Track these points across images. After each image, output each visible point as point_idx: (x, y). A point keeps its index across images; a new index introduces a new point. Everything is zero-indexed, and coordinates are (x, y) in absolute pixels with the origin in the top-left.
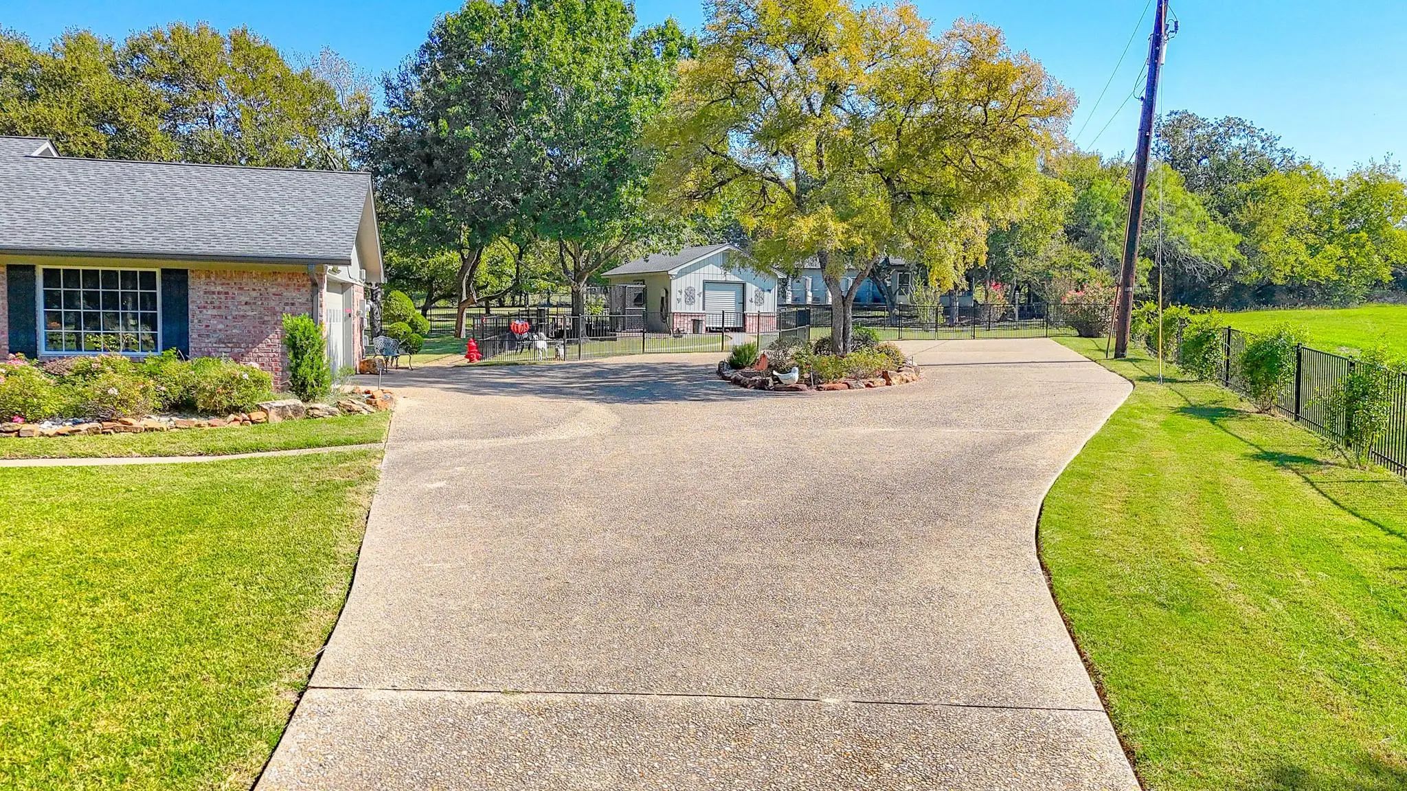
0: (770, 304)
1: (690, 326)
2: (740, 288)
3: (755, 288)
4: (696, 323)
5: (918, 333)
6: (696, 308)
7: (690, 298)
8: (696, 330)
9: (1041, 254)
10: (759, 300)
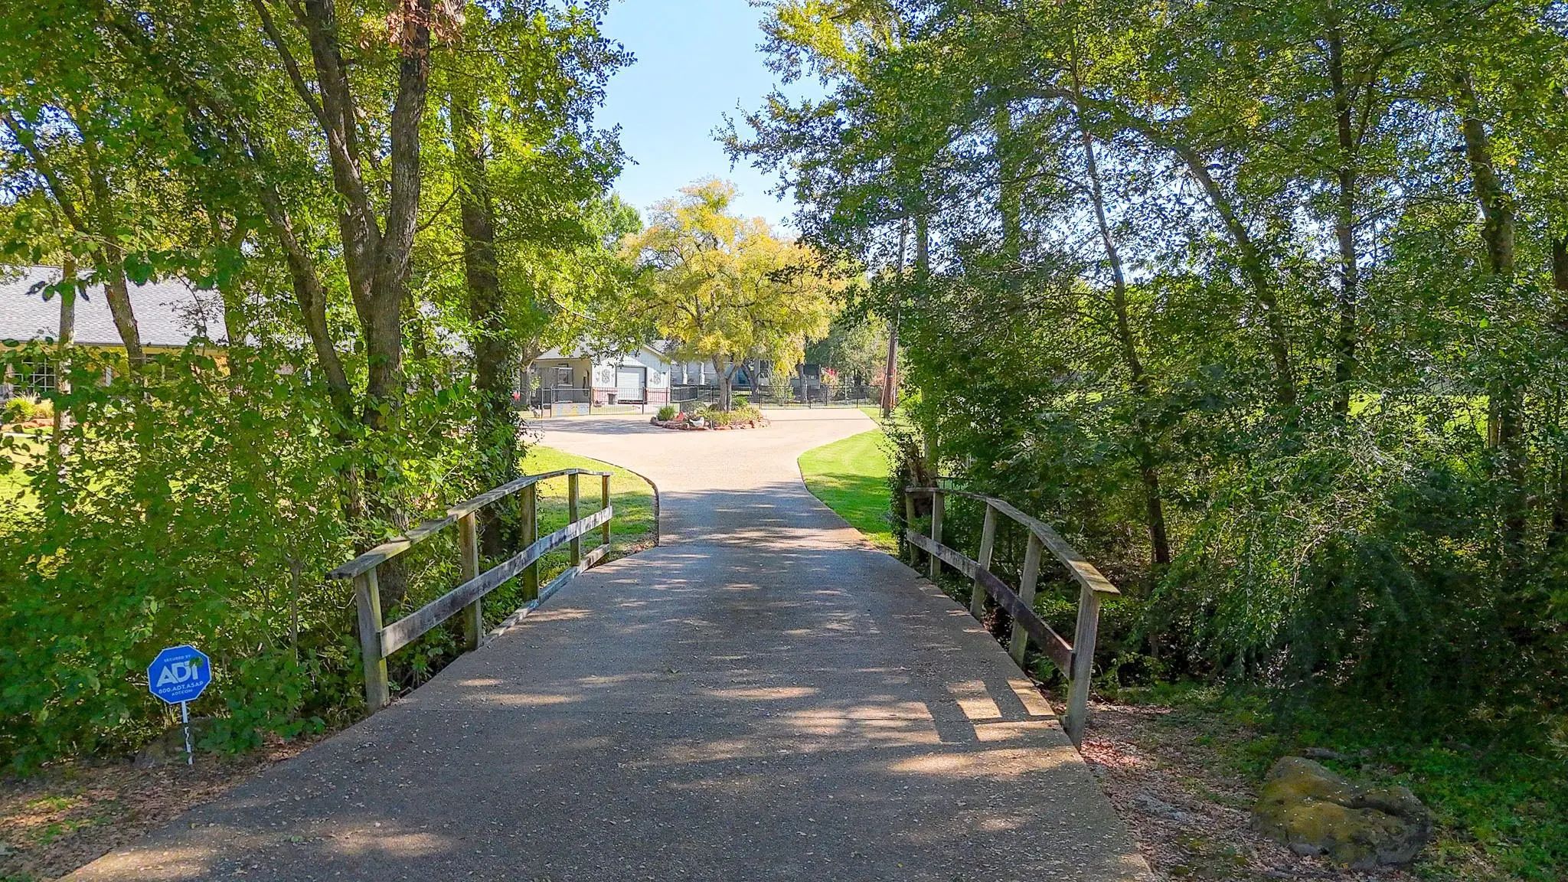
0: (665, 382)
1: (607, 398)
2: (643, 370)
3: (654, 371)
4: (611, 397)
5: (776, 406)
6: (611, 385)
7: (606, 378)
8: (611, 402)
9: (866, 348)
10: (657, 380)
